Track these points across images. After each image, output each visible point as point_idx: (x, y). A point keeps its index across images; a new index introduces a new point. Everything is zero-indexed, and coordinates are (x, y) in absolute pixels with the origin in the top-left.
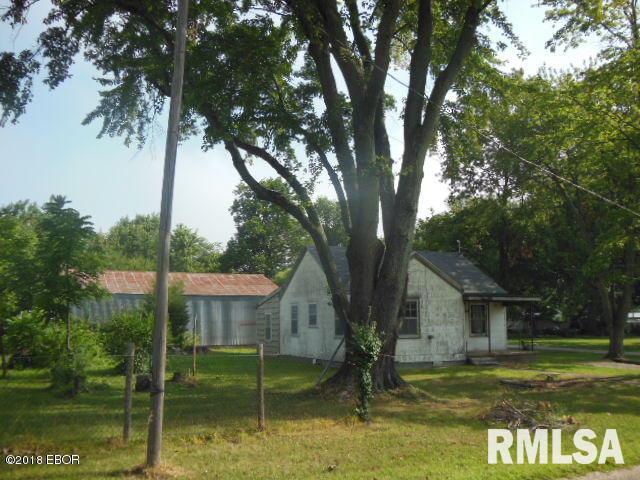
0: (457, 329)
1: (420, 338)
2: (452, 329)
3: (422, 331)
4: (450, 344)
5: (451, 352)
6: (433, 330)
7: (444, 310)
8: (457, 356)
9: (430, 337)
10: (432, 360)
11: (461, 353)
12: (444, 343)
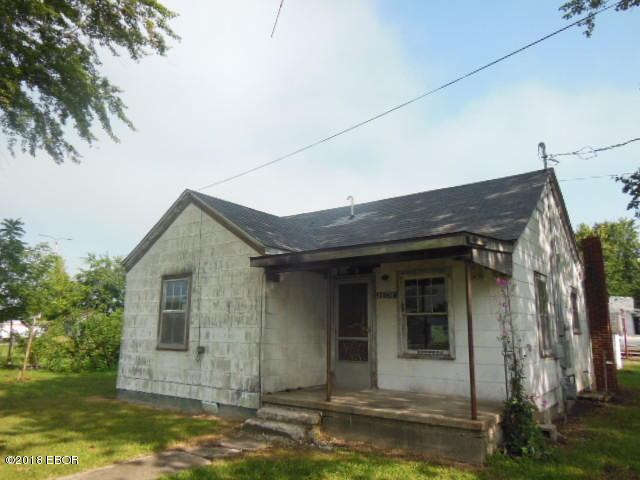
0: (247, 335)
1: (186, 350)
2: (239, 334)
3: (191, 338)
4: (233, 369)
5: (234, 386)
6: (207, 335)
7: (228, 295)
8: (245, 395)
9: (201, 351)
10: (200, 397)
11: (253, 391)
12: (224, 365)
